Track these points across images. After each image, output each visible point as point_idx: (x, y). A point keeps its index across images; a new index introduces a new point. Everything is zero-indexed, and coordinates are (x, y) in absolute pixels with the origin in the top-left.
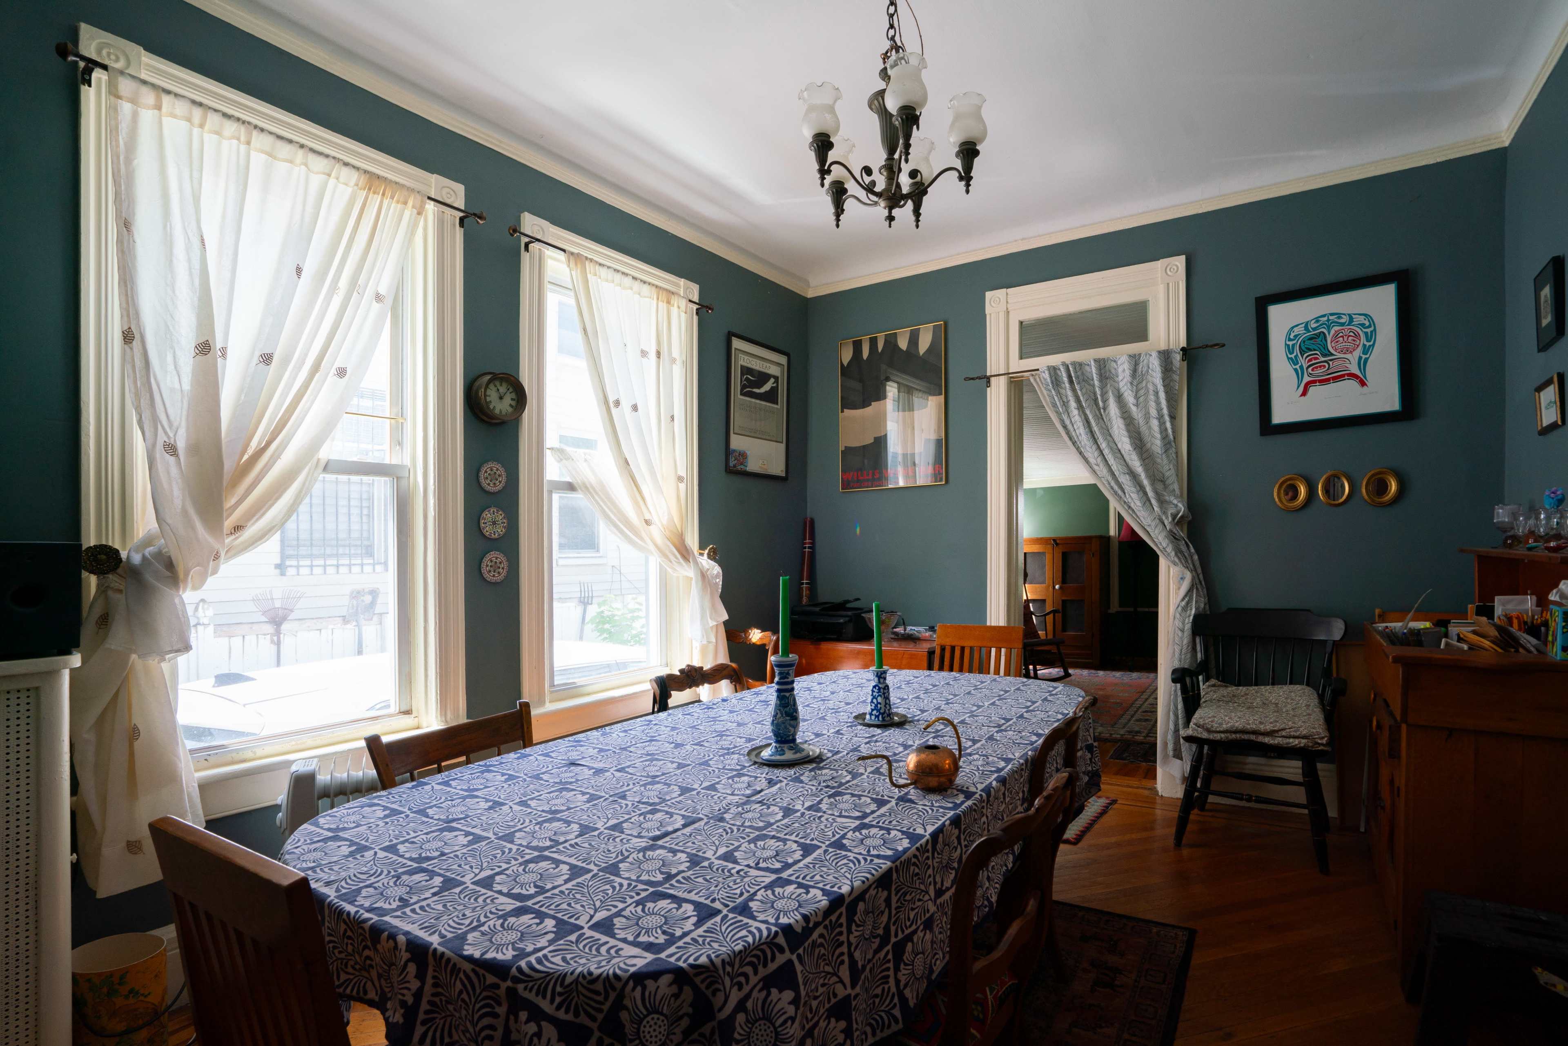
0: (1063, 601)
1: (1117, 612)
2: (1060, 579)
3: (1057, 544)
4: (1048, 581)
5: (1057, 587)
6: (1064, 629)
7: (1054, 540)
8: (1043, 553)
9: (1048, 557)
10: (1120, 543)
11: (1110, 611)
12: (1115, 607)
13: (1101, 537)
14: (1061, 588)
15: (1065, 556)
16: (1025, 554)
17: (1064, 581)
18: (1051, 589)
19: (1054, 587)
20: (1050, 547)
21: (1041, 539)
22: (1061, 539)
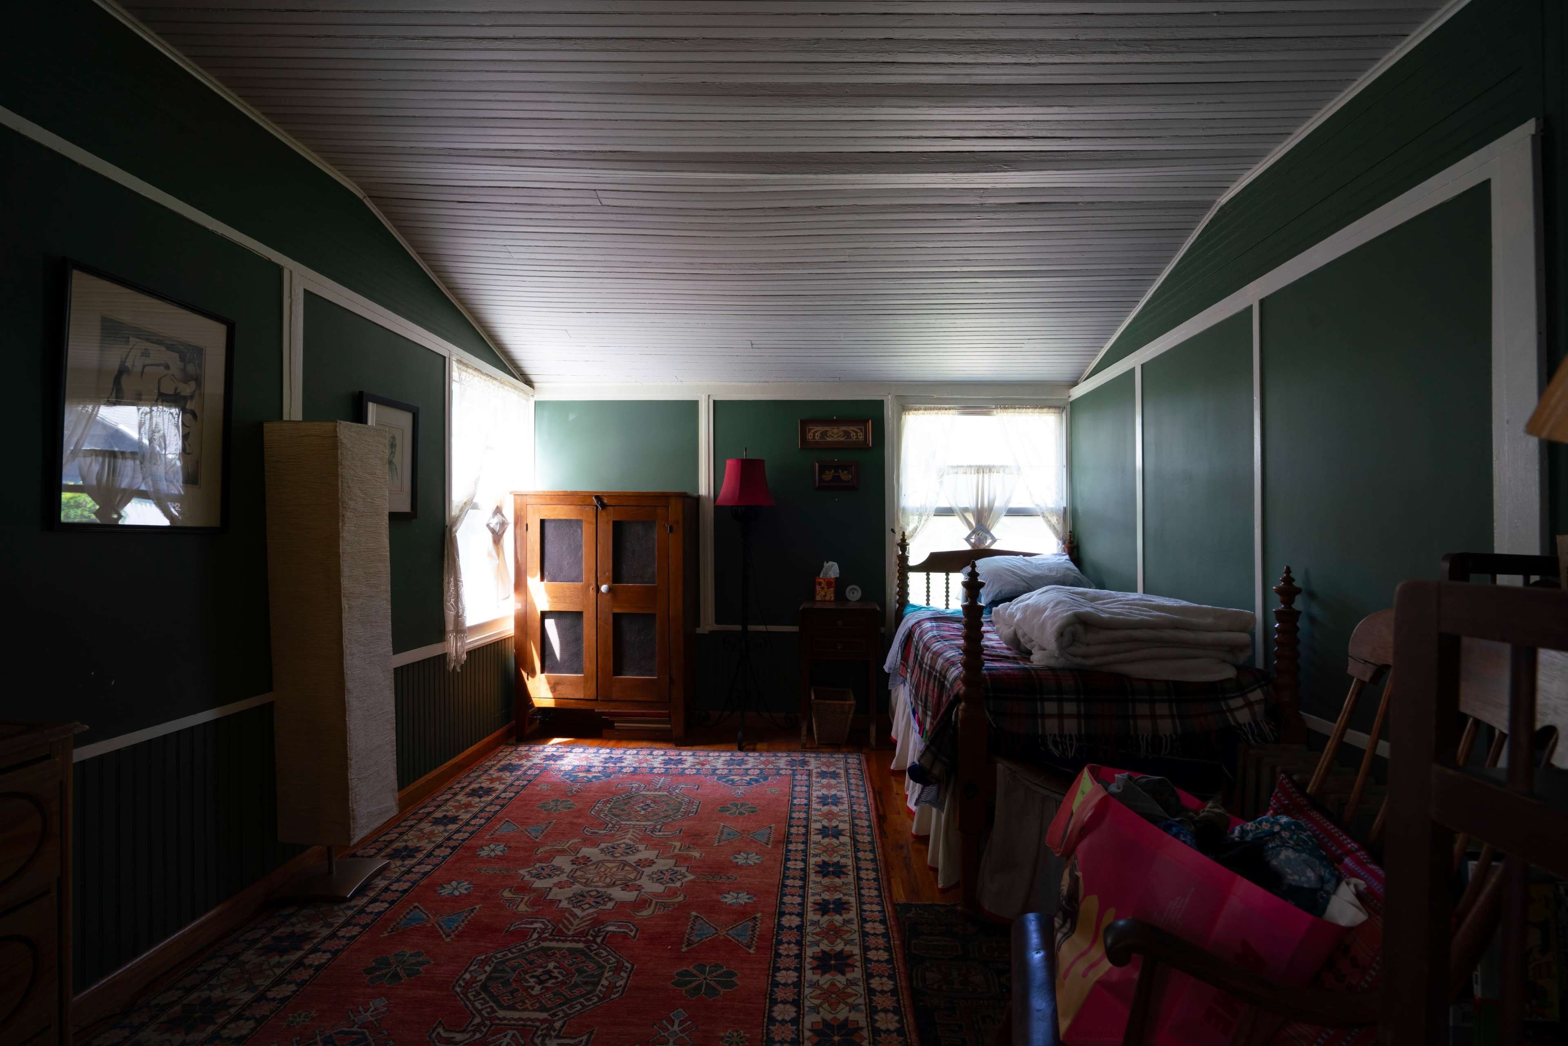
0: (616, 616)
1: (712, 633)
2: (609, 574)
3: (604, 506)
4: (588, 575)
5: (604, 588)
6: (618, 670)
7: (597, 497)
8: (578, 522)
9: (587, 532)
10: (718, 509)
11: (699, 631)
12: (708, 623)
13: (683, 496)
14: (610, 590)
15: (618, 528)
16: (542, 522)
17: (617, 577)
18: (592, 593)
19: (598, 589)
20: (590, 510)
21: (574, 494)
22: (612, 496)
